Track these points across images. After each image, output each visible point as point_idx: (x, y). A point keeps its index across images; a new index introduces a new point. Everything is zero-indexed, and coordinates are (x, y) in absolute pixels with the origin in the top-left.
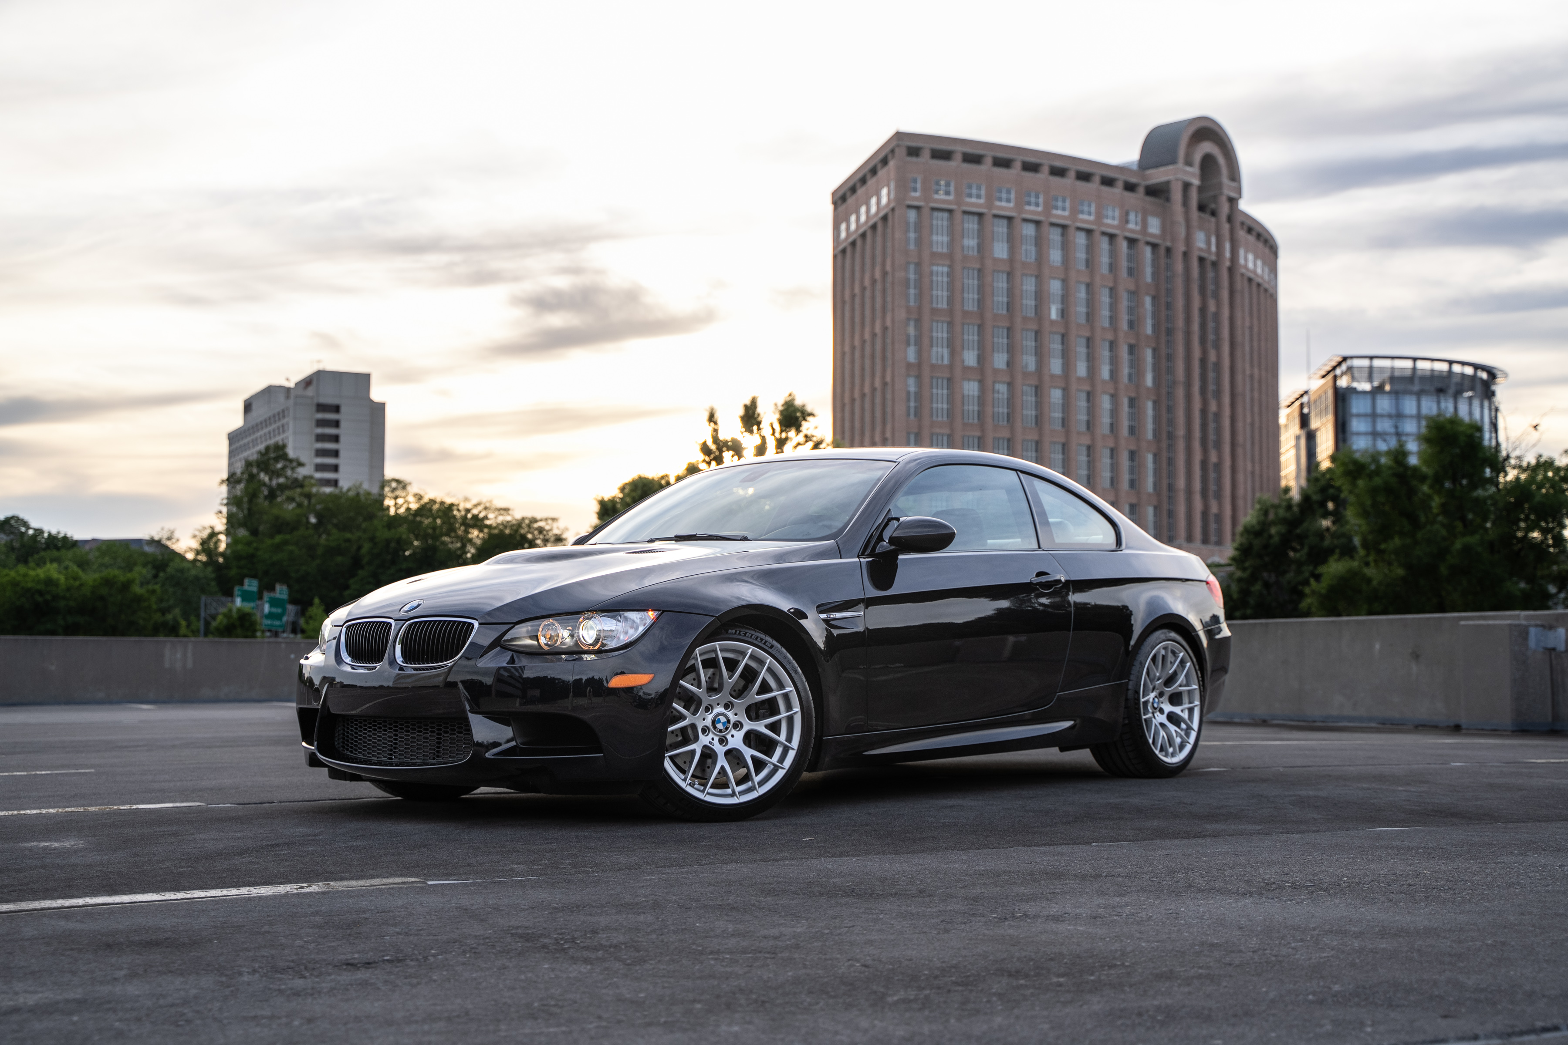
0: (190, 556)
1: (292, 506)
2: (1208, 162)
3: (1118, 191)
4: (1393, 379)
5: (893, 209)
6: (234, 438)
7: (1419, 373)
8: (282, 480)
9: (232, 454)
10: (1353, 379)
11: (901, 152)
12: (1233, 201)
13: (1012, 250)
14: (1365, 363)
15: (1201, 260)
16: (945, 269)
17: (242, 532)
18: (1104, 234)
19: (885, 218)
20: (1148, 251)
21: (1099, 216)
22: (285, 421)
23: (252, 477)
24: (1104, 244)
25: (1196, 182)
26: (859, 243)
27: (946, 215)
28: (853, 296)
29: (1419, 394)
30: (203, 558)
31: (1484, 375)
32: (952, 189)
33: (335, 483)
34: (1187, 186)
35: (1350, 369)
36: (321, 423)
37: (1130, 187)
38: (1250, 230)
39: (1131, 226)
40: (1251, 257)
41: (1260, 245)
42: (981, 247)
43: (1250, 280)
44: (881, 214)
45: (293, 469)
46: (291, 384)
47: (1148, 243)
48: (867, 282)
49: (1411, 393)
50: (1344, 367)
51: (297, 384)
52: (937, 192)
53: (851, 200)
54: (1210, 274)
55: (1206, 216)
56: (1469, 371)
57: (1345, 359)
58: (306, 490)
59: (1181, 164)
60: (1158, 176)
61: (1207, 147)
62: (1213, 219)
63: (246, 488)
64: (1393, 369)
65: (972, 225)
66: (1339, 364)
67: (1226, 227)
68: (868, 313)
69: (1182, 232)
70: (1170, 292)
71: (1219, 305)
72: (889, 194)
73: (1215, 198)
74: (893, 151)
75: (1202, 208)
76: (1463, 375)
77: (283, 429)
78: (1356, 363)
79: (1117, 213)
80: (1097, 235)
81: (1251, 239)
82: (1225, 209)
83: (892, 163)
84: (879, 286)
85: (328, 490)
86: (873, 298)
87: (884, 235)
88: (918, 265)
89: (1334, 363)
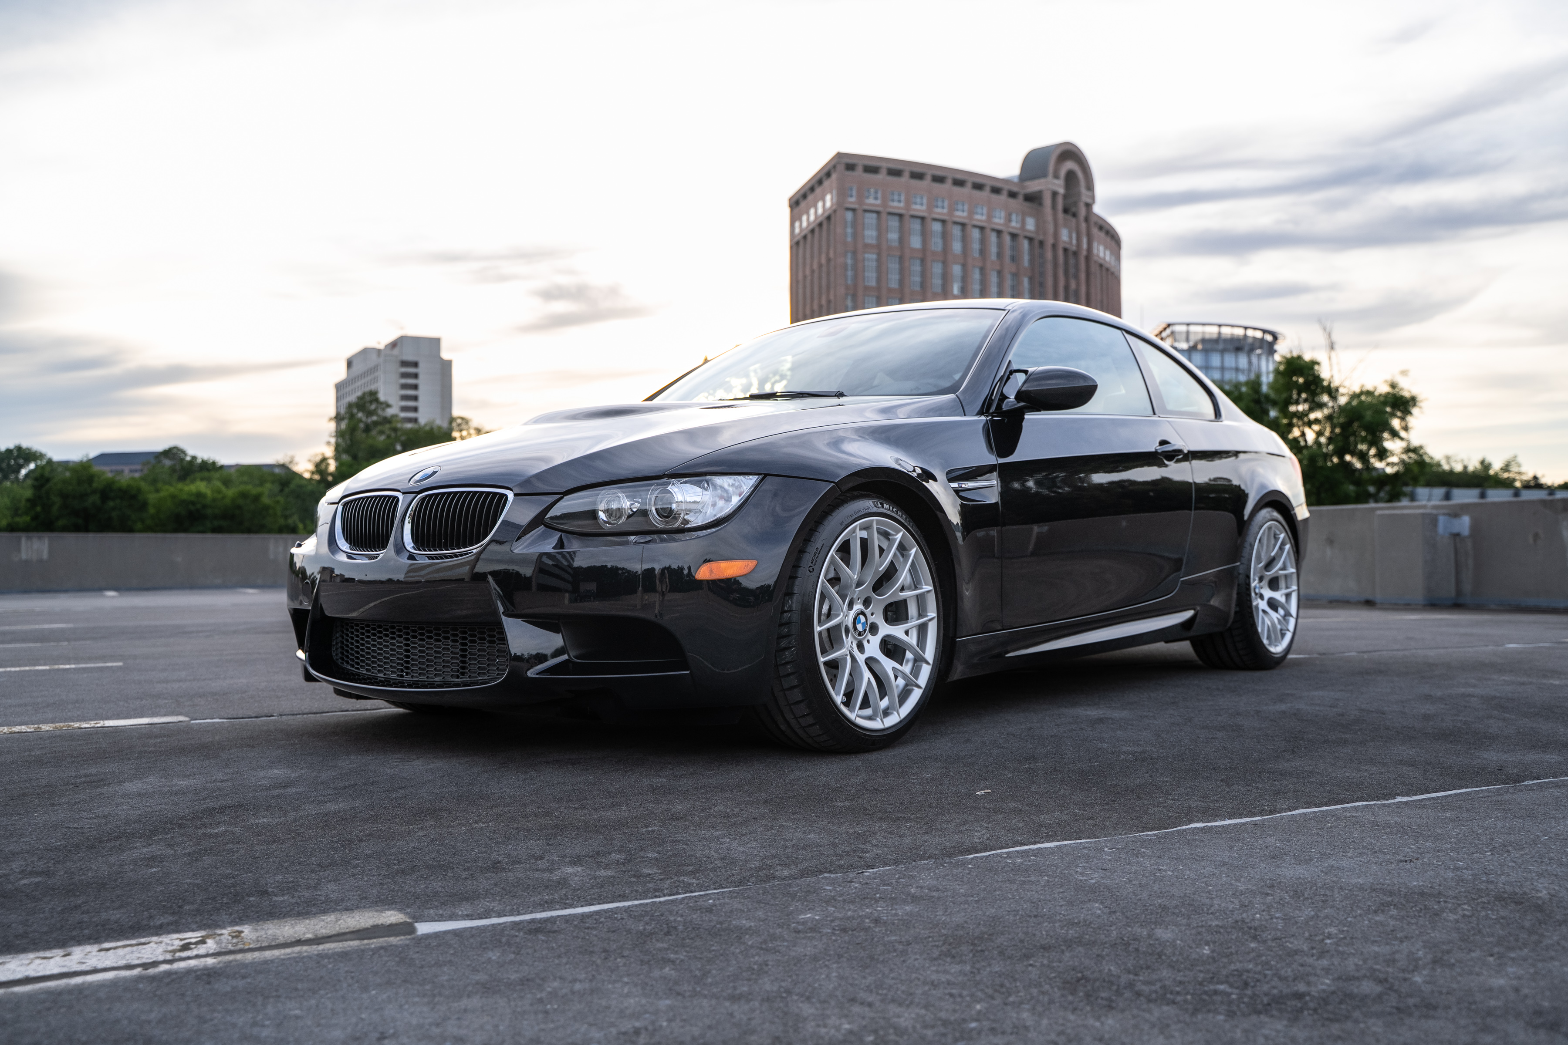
0: (307, 475)
1: (382, 438)
2: (1070, 177)
3: (1003, 197)
4: (1204, 341)
5: (835, 211)
6: (339, 387)
7: (1223, 336)
8: (375, 418)
9: (338, 399)
10: (1175, 340)
11: (841, 168)
12: (1089, 206)
13: (924, 242)
14: (1183, 328)
15: (1066, 250)
16: (874, 256)
17: (345, 457)
18: (993, 230)
19: (829, 218)
20: (1026, 244)
21: (990, 217)
22: (376, 374)
23: (352, 416)
24: (993, 237)
25: (1061, 191)
26: (809, 237)
27: (874, 215)
28: (805, 277)
29: (1223, 352)
30: (317, 477)
31: (1269, 338)
32: (879, 195)
33: (415, 420)
34: (1055, 194)
35: (1173, 333)
36: (404, 375)
37: (1012, 195)
38: (1101, 228)
39: (1014, 224)
40: (1101, 248)
41: (1108, 239)
42: (901, 240)
43: (1101, 266)
44: (826, 214)
45: (383, 410)
46: (381, 346)
47: (1026, 237)
48: (815, 267)
49: (1216, 350)
50: (1168, 331)
51: (386, 346)
52: (868, 197)
53: (803, 204)
54: (1072, 261)
55: (1069, 217)
56: (1259, 334)
57: (1169, 325)
58: (394, 425)
59: (1050, 177)
60: (1033, 186)
61: (1070, 165)
62: (1074, 220)
63: (348, 426)
64: (1204, 333)
65: (894, 223)
66: (1165, 329)
67: (1083, 226)
68: (816, 290)
69: (1051, 229)
70: (1042, 274)
71: (1078, 284)
72: (832, 199)
73: (1075, 204)
74: (834, 167)
75: (1066, 211)
76: (1255, 338)
77: (375, 380)
78: (1177, 328)
79: (1003, 214)
80: (988, 231)
81: (1102, 235)
82: (1083, 212)
83: (834, 176)
84: (824, 269)
85: (409, 426)
86: (820, 278)
87: (828, 230)
88: (854, 253)
89: (1160, 329)
